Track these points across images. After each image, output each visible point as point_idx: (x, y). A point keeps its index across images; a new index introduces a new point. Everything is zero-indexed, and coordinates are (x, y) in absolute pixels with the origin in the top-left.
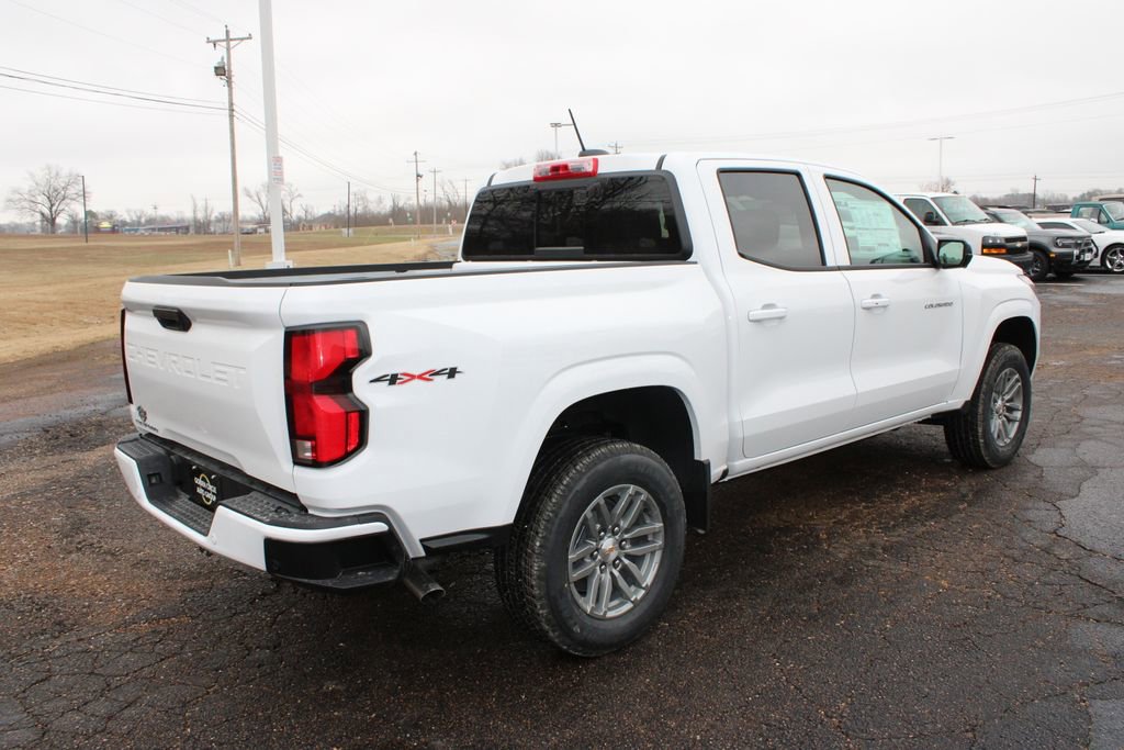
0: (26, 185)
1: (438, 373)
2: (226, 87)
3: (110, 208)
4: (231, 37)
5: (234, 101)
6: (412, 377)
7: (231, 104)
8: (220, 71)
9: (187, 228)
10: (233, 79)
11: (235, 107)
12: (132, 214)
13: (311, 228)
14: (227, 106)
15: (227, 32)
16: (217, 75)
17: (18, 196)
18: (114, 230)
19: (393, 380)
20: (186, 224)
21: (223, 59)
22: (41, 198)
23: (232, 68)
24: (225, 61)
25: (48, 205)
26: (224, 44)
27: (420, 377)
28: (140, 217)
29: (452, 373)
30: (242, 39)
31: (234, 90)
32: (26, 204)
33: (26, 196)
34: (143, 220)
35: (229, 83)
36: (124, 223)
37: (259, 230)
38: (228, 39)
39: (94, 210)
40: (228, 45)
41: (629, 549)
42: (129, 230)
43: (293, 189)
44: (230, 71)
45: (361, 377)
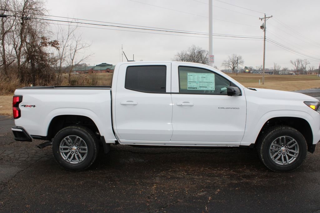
0: (227, 60)
1: (32, 106)
2: (264, 32)
3: (251, 66)
4: (266, 17)
5: (266, 36)
6: (28, 106)
7: (265, 37)
8: (262, 27)
9: (272, 72)
10: (266, 29)
11: (266, 38)
12: (257, 68)
13: (311, 74)
14: (263, 37)
15: (265, 16)
16: (261, 28)
17: (225, 62)
18: (249, 72)
19: (25, 106)
20: (272, 71)
21: (263, 24)
22: (231, 63)
23: (266, 26)
24: (264, 24)
25: (233, 65)
26: (264, 19)
27: (29, 106)
28: (260, 69)
29: (34, 106)
30: (269, 17)
31: (266, 33)
32: (227, 65)
33: (227, 62)
34: (260, 70)
35: (265, 31)
36: (255, 70)
37: (293, 74)
38: (265, 18)
39: (247, 66)
40: (265, 19)
41: (80, 151)
42: (256, 72)
43: (307, 61)
44: (265, 27)
45: (20, 105)
